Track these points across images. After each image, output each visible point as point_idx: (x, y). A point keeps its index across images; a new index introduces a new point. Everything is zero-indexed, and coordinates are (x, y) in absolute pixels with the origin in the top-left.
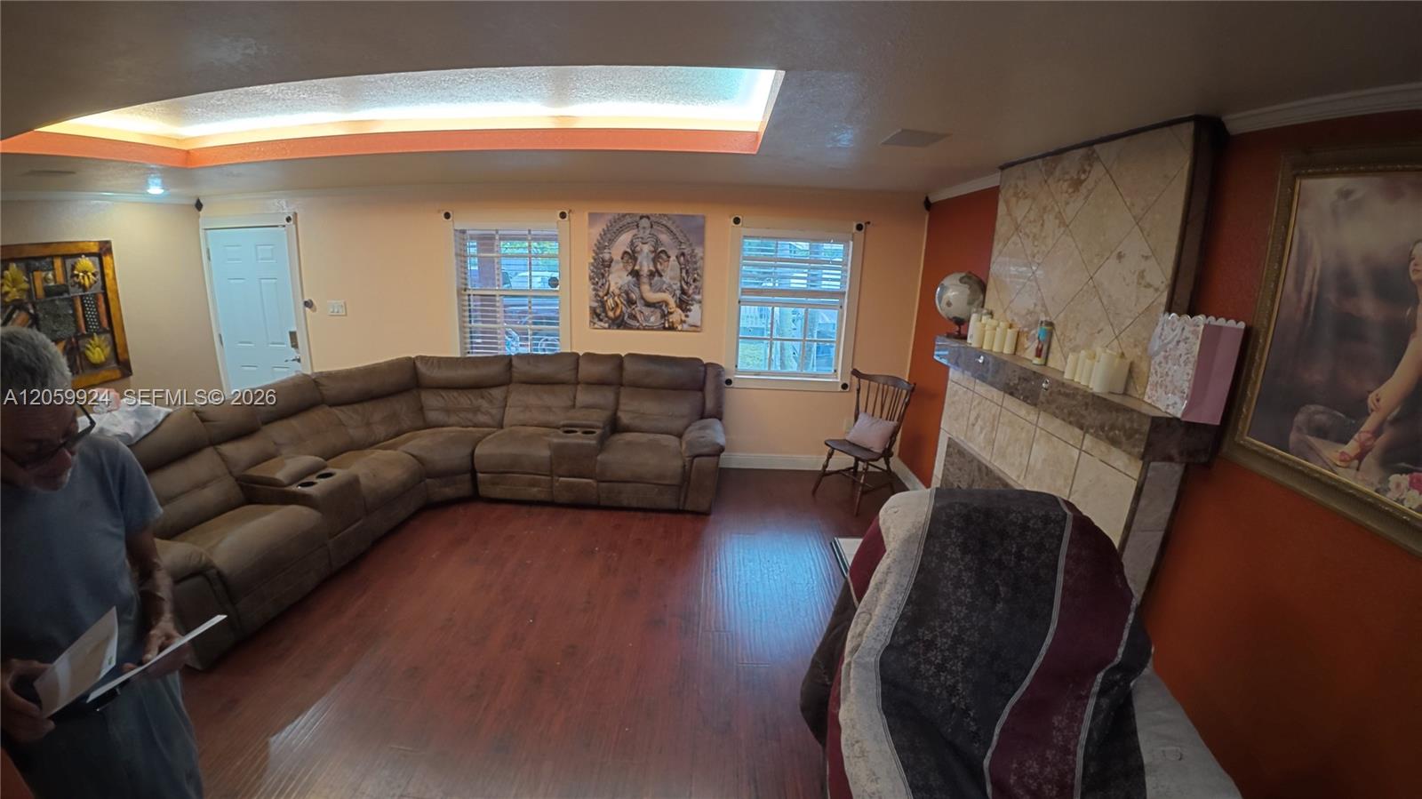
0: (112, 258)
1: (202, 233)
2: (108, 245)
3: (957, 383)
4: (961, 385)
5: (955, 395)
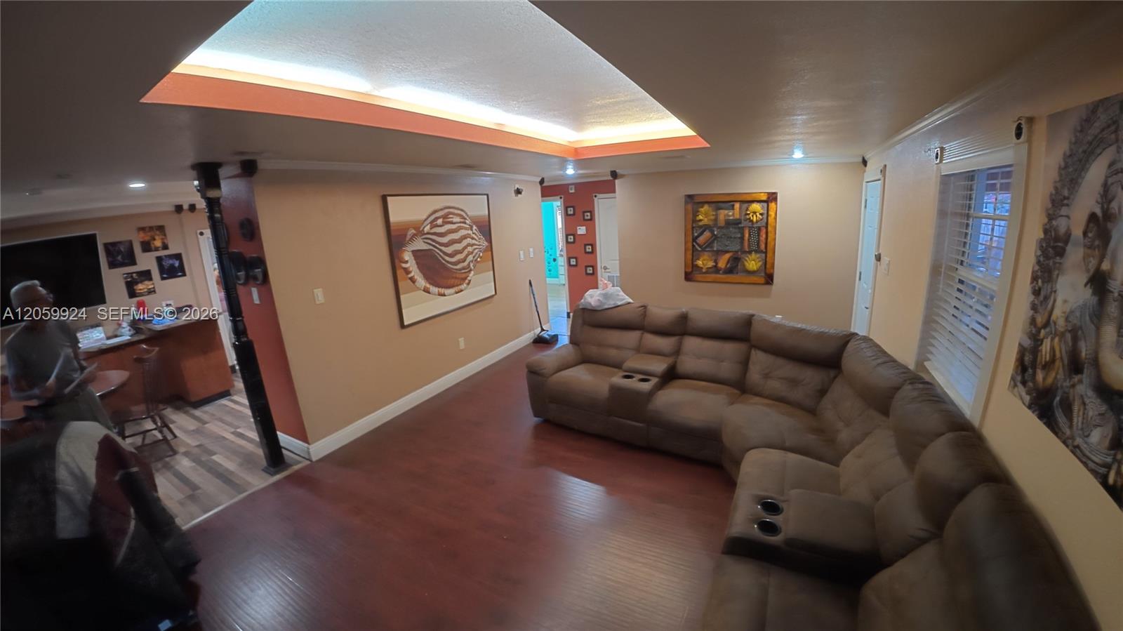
0: (776, 204)
1: (864, 184)
2: (774, 196)
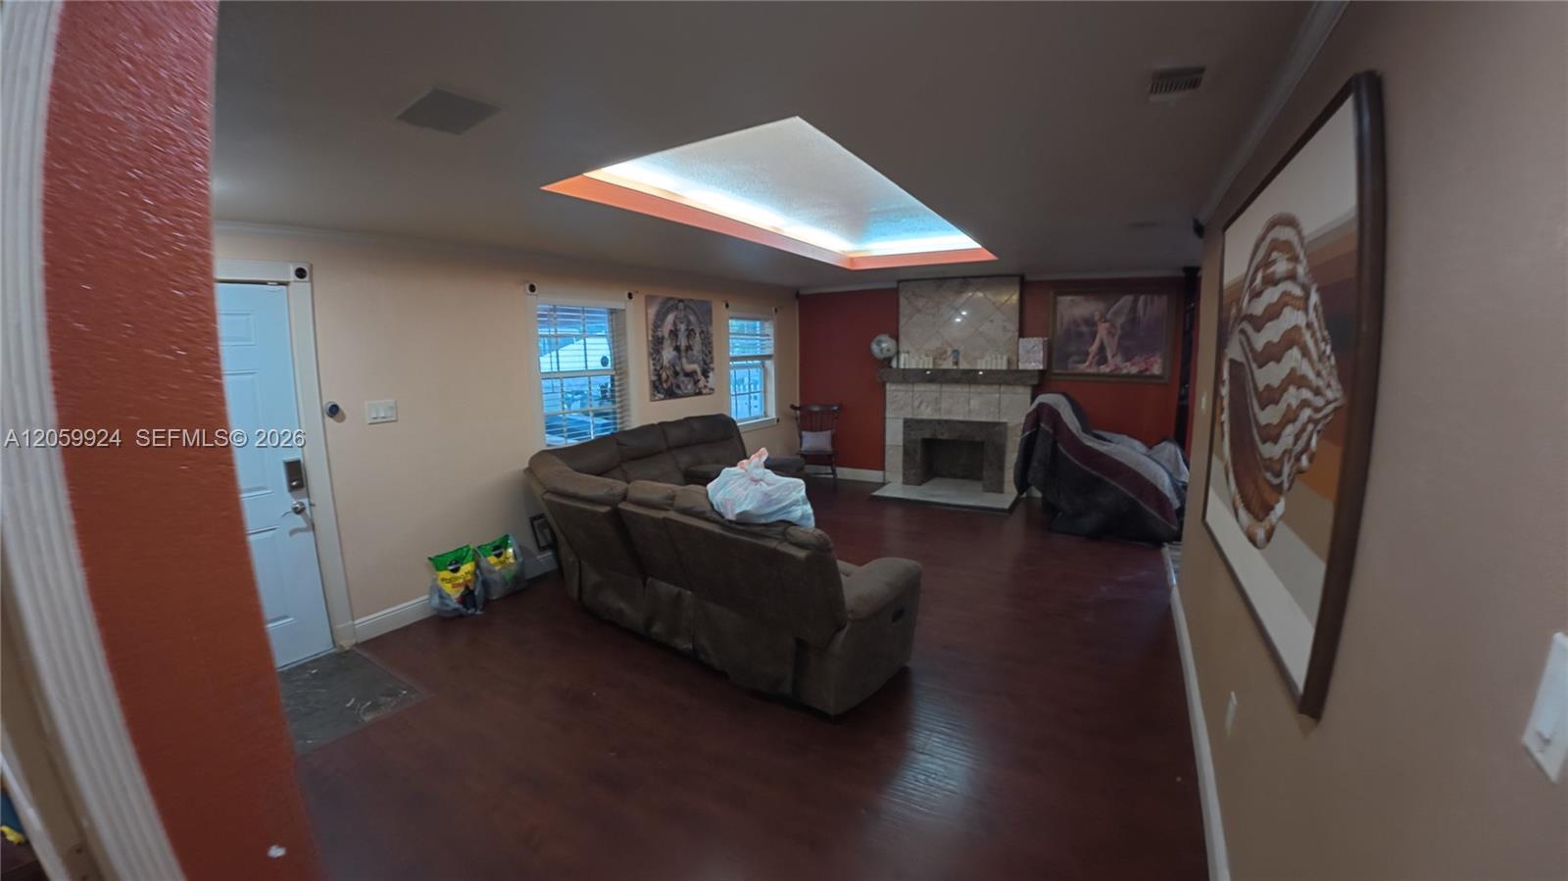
3: (895, 391)
4: (899, 391)
5: (896, 396)
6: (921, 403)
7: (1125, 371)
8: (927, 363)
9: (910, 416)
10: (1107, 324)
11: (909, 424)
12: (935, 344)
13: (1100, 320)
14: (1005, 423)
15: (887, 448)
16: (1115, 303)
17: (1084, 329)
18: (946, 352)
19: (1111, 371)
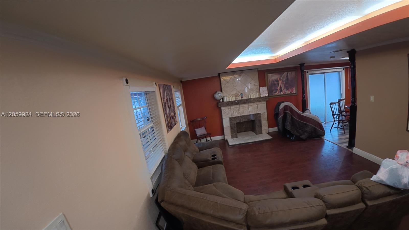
3: (225, 109)
4: (226, 109)
5: (225, 111)
6: (234, 112)
7: (287, 93)
8: (233, 99)
9: (231, 117)
10: (281, 81)
11: (231, 119)
12: (234, 92)
13: (279, 80)
14: (260, 113)
15: (224, 128)
16: (283, 75)
17: (276, 83)
18: (238, 94)
19: (284, 93)
